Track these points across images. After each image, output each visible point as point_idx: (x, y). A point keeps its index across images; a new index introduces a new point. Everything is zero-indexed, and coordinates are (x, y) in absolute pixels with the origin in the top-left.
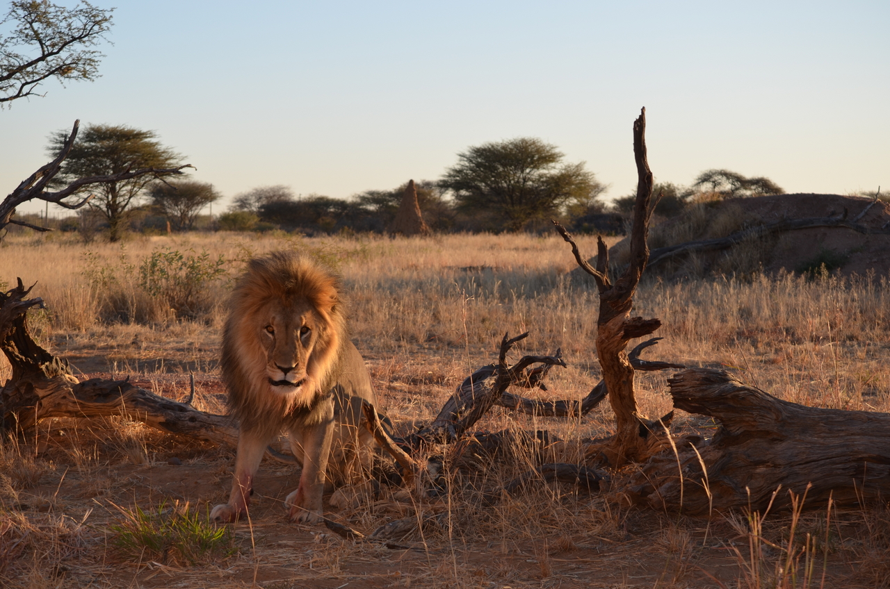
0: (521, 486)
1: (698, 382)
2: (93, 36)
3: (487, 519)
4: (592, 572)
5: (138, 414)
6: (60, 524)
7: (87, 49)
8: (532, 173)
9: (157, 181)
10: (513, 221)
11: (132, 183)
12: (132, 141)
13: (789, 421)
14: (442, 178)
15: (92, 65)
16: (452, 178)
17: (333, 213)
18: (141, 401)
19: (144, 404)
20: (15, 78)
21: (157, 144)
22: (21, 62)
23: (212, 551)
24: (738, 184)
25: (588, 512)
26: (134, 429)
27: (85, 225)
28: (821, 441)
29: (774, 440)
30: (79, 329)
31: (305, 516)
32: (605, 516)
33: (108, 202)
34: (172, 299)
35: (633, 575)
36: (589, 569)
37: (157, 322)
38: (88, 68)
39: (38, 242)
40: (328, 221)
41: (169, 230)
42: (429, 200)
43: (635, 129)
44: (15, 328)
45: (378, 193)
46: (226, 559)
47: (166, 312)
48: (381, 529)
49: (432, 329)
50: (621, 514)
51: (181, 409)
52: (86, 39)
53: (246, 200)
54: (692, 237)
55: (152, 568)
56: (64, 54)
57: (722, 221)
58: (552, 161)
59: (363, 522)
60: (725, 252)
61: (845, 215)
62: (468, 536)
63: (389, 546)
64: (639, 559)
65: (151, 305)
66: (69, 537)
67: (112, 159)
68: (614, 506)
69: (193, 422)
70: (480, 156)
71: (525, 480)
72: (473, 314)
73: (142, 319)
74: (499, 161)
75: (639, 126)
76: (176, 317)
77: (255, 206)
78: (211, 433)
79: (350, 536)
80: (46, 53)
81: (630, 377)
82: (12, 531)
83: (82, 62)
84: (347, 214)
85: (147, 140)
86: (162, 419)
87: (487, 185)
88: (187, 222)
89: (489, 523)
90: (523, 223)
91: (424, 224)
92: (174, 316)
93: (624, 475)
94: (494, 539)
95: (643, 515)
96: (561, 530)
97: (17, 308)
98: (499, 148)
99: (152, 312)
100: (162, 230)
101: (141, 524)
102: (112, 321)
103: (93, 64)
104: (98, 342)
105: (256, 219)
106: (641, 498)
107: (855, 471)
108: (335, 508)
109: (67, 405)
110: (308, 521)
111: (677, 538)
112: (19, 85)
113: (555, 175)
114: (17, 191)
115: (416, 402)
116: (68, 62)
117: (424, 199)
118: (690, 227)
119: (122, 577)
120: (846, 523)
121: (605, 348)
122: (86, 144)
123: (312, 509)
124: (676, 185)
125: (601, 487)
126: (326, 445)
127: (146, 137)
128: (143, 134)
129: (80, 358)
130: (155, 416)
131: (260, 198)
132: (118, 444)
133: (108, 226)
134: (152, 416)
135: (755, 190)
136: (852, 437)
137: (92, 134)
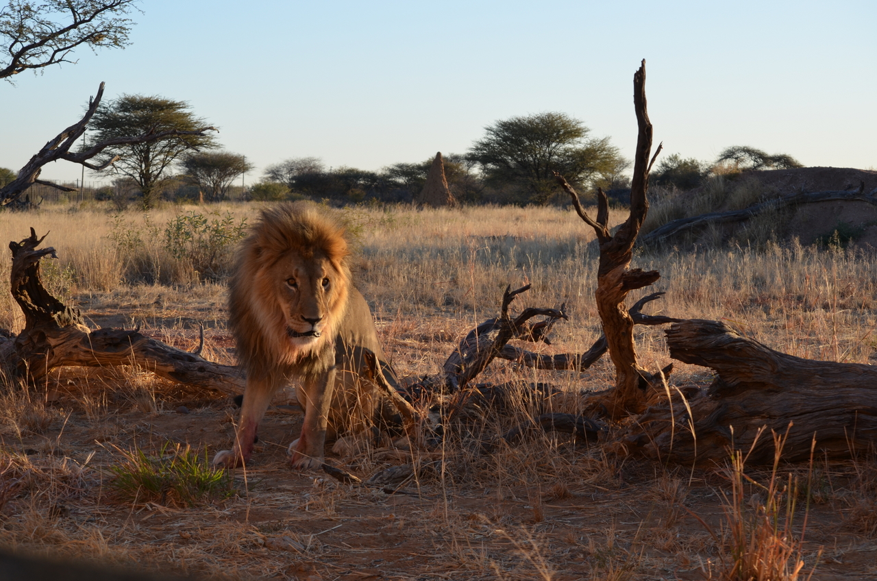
0: (520, 435)
1: (695, 333)
2: (124, 4)
3: (485, 467)
4: (585, 518)
5: (147, 363)
6: (64, 465)
7: (118, 17)
8: (558, 147)
9: (190, 151)
10: (539, 195)
11: (165, 152)
12: (165, 111)
13: (785, 373)
14: (470, 152)
15: (123, 33)
16: (480, 152)
17: (363, 184)
18: (151, 351)
19: (154, 354)
20: (47, 45)
21: (190, 114)
22: (53, 29)
23: (210, 493)
24: (760, 161)
25: (585, 461)
26: (145, 378)
27: (119, 193)
28: (816, 393)
29: (770, 391)
30: (104, 289)
31: (307, 462)
32: (602, 465)
33: (142, 171)
34: (196, 262)
35: (626, 522)
36: (582, 515)
37: (180, 284)
38: (119, 35)
39: (73, 210)
40: (357, 193)
41: (201, 199)
42: (457, 173)
43: (635, 81)
44: (28, 278)
45: (407, 166)
46: (224, 501)
47: (190, 274)
48: (379, 474)
49: (450, 293)
50: (617, 463)
51: (190, 359)
52: (118, 7)
53: (278, 171)
54: (710, 208)
55: (150, 509)
56: (95, 22)
57: (741, 193)
58: (578, 136)
59: (363, 468)
60: (743, 223)
61: (862, 189)
62: (465, 482)
63: (386, 491)
64: (633, 506)
65: (175, 267)
66: (71, 478)
67: (146, 129)
68: (611, 456)
69: (202, 372)
70: (506, 130)
71: (524, 430)
72: (491, 279)
73: (167, 280)
74: (525, 135)
75: (640, 78)
76: (200, 279)
77: (286, 178)
78: (219, 383)
79: (347, 480)
80: (78, 20)
81: (630, 329)
82: (15, 472)
83: (113, 30)
84: (376, 186)
85: (180, 110)
86: (171, 369)
87: (514, 159)
88: (220, 192)
89: (487, 471)
90: (548, 197)
91: (450, 196)
92: (198, 279)
93: (623, 426)
94: (491, 486)
95: (639, 465)
96: (557, 478)
97: (29, 257)
98: (526, 122)
99: (176, 273)
100: (194, 199)
101: (140, 466)
102: (136, 282)
103: (124, 31)
104: (122, 301)
105: (288, 190)
106: (637, 447)
107: (849, 423)
108: (337, 455)
109: (78, 354)
110: (309, 467)
111: (672, 485)
112: (51, 52)
113: (581, 150)
114: (43, 152)
115: (426, 358)
116: (99, 29)
117: (452, 172)
118: (709, 199)
119: (120, 517)
120: (839, 474)
121: (604, 299)
122: (120, 114)
123: (314, 456)
124: (699, 161)
125: (599, 437)
126: (328, 393)
127: (179, 108)
128: (176, 104)
129: (102, 316)
130: (165, 366)
131: (292, 170)
132: (128, 394)
133: (141, 195)
134: (162, 365)
135: (777, 166)
136: (847, 389)
137: (127, 104)
